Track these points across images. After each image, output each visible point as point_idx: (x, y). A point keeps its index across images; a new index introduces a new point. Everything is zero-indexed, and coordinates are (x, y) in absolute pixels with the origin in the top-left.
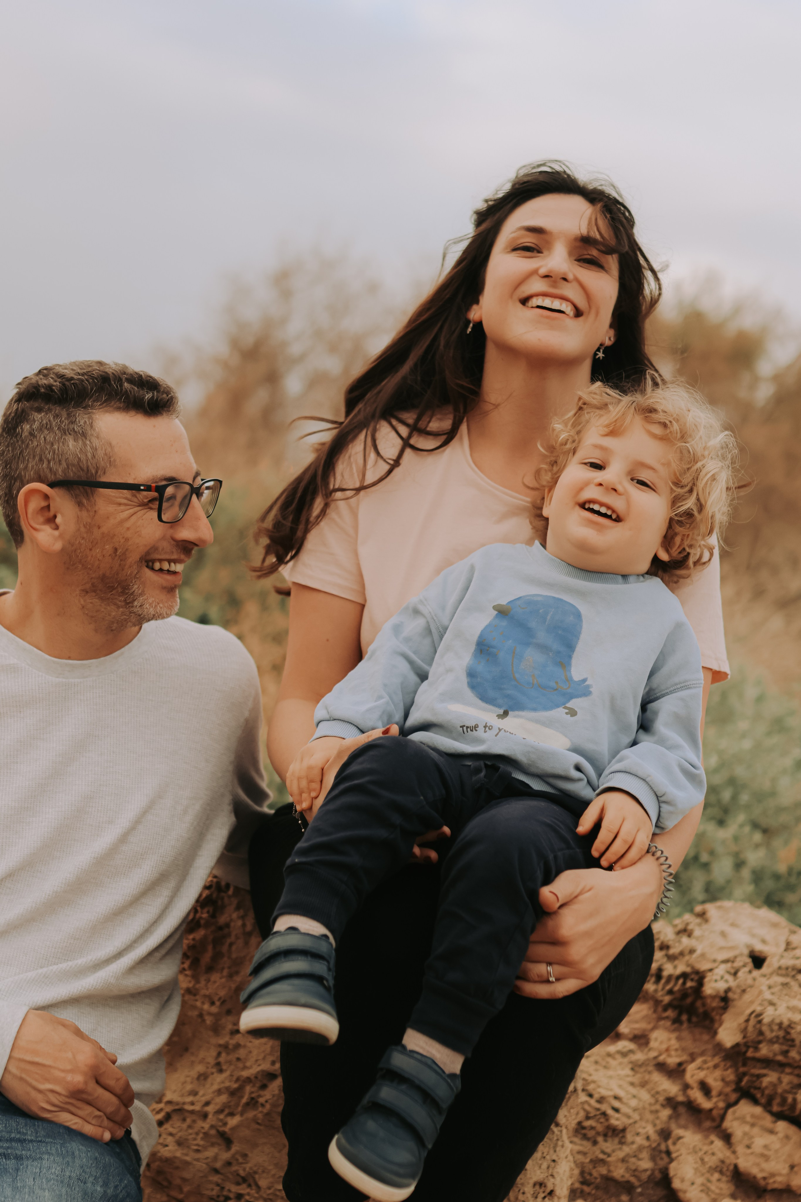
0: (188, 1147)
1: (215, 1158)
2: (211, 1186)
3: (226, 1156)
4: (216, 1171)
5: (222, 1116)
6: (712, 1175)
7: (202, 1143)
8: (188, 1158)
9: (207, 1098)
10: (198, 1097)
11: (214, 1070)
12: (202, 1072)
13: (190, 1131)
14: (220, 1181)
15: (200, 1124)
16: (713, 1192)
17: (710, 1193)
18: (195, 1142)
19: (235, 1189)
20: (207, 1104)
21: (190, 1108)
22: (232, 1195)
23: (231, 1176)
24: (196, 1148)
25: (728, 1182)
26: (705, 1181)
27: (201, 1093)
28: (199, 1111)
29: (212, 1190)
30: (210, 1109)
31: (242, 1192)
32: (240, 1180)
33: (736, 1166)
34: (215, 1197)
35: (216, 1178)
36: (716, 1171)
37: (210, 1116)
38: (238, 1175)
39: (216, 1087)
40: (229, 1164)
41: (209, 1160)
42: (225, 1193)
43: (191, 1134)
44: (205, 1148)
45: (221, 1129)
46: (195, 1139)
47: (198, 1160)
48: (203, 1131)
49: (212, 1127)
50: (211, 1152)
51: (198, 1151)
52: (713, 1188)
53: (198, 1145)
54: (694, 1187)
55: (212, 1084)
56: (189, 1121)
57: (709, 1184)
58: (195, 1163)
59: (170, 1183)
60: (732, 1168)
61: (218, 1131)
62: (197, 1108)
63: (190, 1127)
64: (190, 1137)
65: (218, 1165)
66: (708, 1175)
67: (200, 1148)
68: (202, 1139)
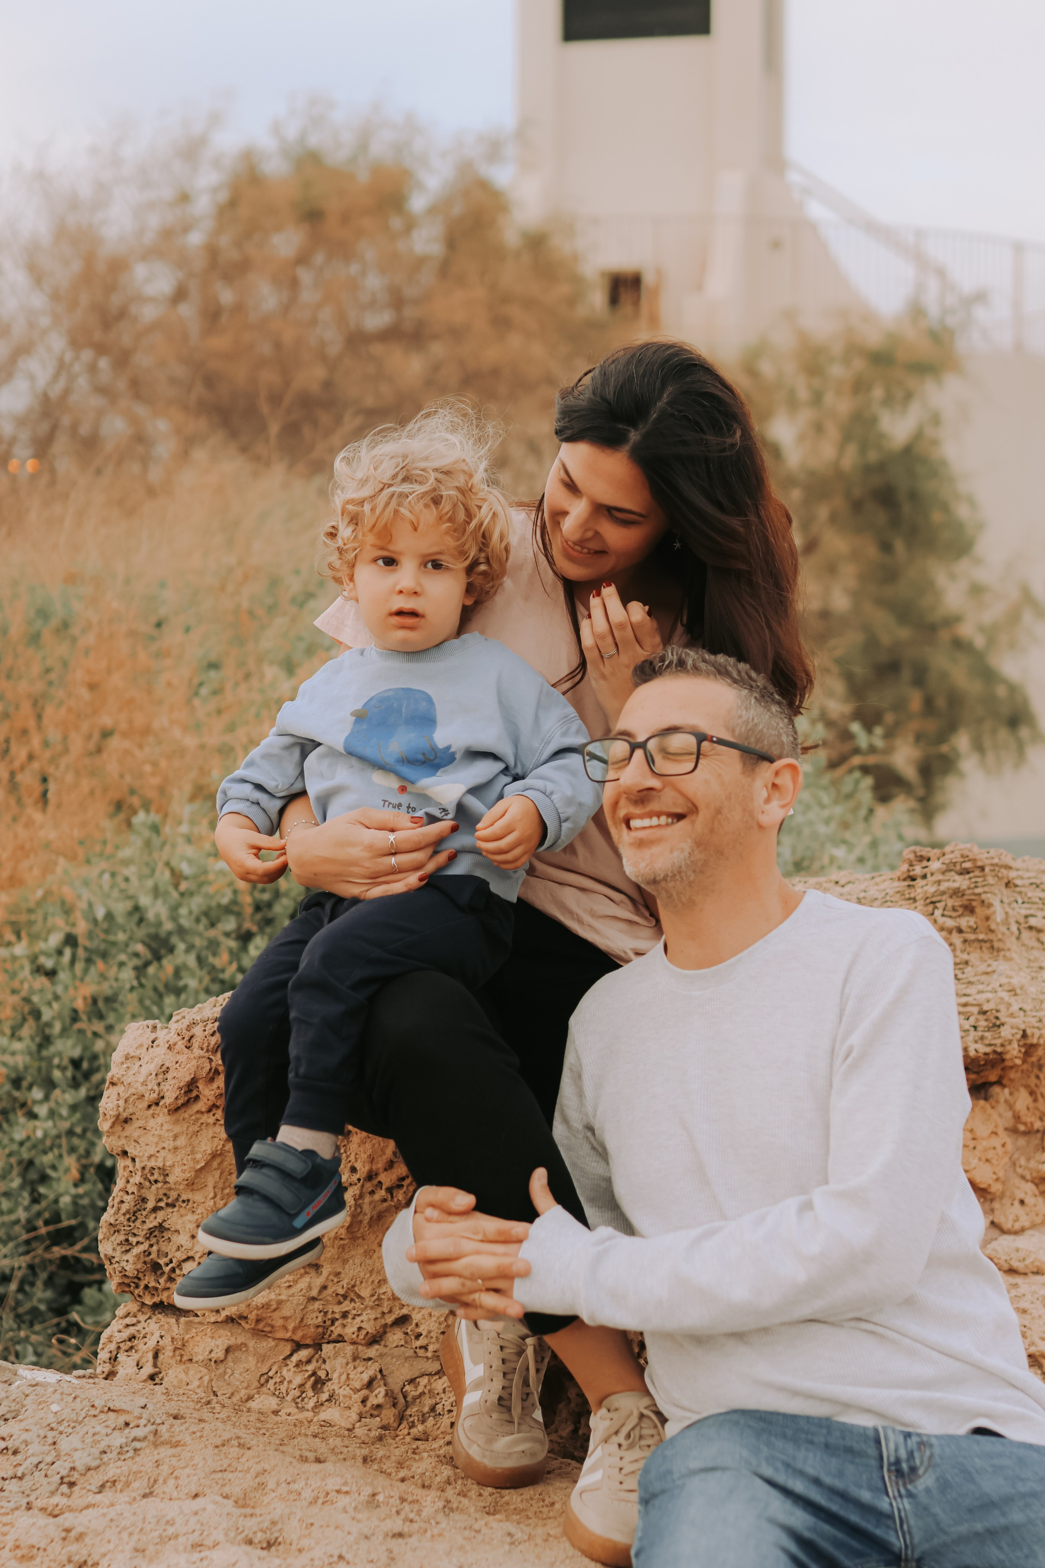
1: (310, 1288)
2: (315, 1315)
3: (319, 1281)
4: (314, 1299)
8: (283, 1297)
14: (321, 1307)
19: (338, 1309)
22: (337, 1316)
23: (330, 1298)
24: (287, 1284)
31: (347, 1309)
32: (341, 1299)
34: (321, 1324)
35: (317, 1305)
38: (337, 1294)
40: (324, 1287)
41: (304, 1291)
42: (330, 1316)
44: (296, 1282)
47: (293, 1295)
50: (303, 1284)
51: (290, 1286)
53: (289, 1281)
58: (291, 1298)
59: (273, 1327)
65: (314, 1293)
67: (291, 1284)
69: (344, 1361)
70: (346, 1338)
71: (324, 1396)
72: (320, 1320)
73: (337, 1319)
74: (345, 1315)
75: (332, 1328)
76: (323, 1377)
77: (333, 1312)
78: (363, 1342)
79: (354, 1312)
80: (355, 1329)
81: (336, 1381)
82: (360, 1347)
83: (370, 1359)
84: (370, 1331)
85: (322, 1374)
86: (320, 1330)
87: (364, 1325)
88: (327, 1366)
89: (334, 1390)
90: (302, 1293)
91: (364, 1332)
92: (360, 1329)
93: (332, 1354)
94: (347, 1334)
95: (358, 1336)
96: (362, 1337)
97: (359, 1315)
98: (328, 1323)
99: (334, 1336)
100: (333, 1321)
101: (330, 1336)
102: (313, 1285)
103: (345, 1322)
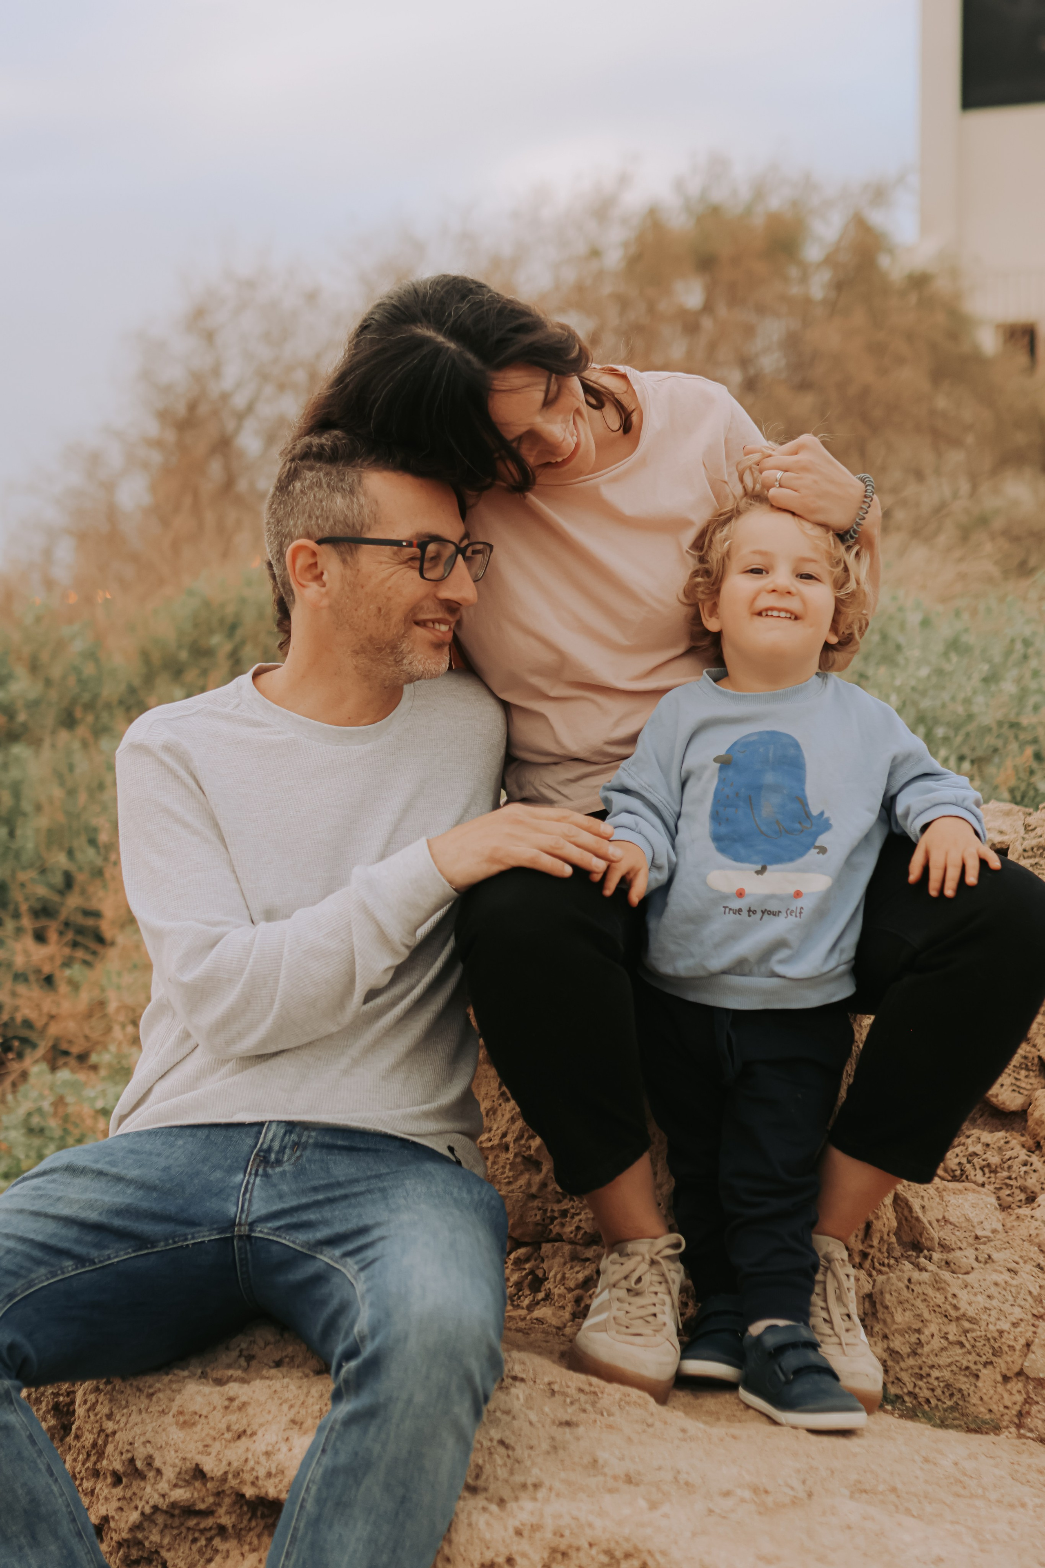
0: (499, 1183)
1: (529, 1184)
2: (533, 1212)
4: (533, 1197)
5: (523, 1142)
6: (1018, 1073)
7: (511, 1174)
9: (503, 1129)
10: (493, 1132)
11: (501, 1101)
12: (489, 1107)
13: (496, 1167)
14: (540, 1205)
15: (503, 1156)
16: (1024, 1088)
17: (1021, 1091)
18: (505, 1175)
19: (556, 1207)
20: (504, 1135)
21: (490, 1144)
22: (556, 1214)
23: (549, 1196)
24: (506, 1180)
25: (1036, 1076)
26: (1014, 1081)
27: (495, 1128)
28: (498, 1145)
29: (536, 1215)
30: (509, 1139)
31: (565, 1207)
33: (1040, 1058)
34: (540, 1222)
35: (536, 1203)
36: (1022, 1069)
37: (512, 1145)
39: (508, 1116)
41: (524, 1188)
42: (549, 1214)
43: (497, 1170)
44: (516, 1178)
45: (526, 1154)
46: (503, 1173)
47: (512, 1191)
48: (508, 1162)
49: (516, 1155)
50: (522, 1181)
51: (509, 1183)
52: (1023, 1085)
53: (508, 1177)
54: (1005, 1087)
55: (503, 1115)
56: (491, 1158)
57: (1018, 1083)
58: (510, 1195)
60: (1036, 1061)
61: (523, 1157)
62: (496, 1142)
63: (494, 1163)
64: (497, 1173)
65: (534, 1190)
66: (1016, 1075)
67: (511, 1180)
68: (510, 1170)
69: (562, 1260)
70: (564, 1237)
71: (541, 1295)
72: (538, 1217)
73: (556, 1218)
74: (564, 1213)
75: (552, 1227)
76: (541, 1275)
77: (553, 1211)
78: (581, 1241)
79: (572, 1211)
80: (573, 1228)
81: (552, 1280)
82: (578, 1248)
83: (587, 1259)
84: (588, 1231)
85: (540, 1273)
86: (539, 1228)
87: (583, 1225)
88: (545, 1265)
89: (549, 1289)
90: (522, 1189)
91: (582, 1232)
92: (578, 1228)
93: (550, 1253)
94: (565, 1233)
95: (576, 1235)
96: (579, 1236)
97: (578, 1214)
98: (548, 1221)
99: (552, 1235)
100: (553, 1219)
101: (549, 1234)
102: (532, 1182)
103: (563, 1221)
